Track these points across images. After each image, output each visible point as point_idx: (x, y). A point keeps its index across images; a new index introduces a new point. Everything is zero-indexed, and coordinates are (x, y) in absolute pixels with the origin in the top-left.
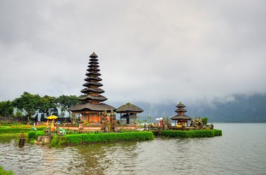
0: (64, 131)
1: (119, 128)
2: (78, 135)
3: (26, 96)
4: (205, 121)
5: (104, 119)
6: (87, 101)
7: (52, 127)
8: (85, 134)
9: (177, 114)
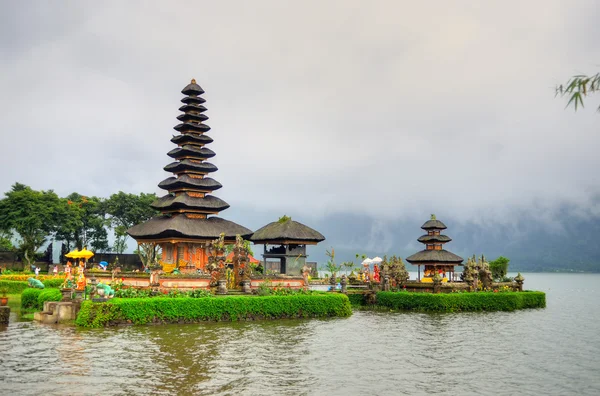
0: (109, 290)
1: (256, 284)
2: (148, 299)
3: (19, 194)
4: (499, 269)
5: (216, 260)
6: (174, 210)
7: (81, 278)
8: (165, 298)
9: (423, 247)
